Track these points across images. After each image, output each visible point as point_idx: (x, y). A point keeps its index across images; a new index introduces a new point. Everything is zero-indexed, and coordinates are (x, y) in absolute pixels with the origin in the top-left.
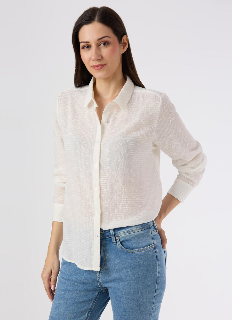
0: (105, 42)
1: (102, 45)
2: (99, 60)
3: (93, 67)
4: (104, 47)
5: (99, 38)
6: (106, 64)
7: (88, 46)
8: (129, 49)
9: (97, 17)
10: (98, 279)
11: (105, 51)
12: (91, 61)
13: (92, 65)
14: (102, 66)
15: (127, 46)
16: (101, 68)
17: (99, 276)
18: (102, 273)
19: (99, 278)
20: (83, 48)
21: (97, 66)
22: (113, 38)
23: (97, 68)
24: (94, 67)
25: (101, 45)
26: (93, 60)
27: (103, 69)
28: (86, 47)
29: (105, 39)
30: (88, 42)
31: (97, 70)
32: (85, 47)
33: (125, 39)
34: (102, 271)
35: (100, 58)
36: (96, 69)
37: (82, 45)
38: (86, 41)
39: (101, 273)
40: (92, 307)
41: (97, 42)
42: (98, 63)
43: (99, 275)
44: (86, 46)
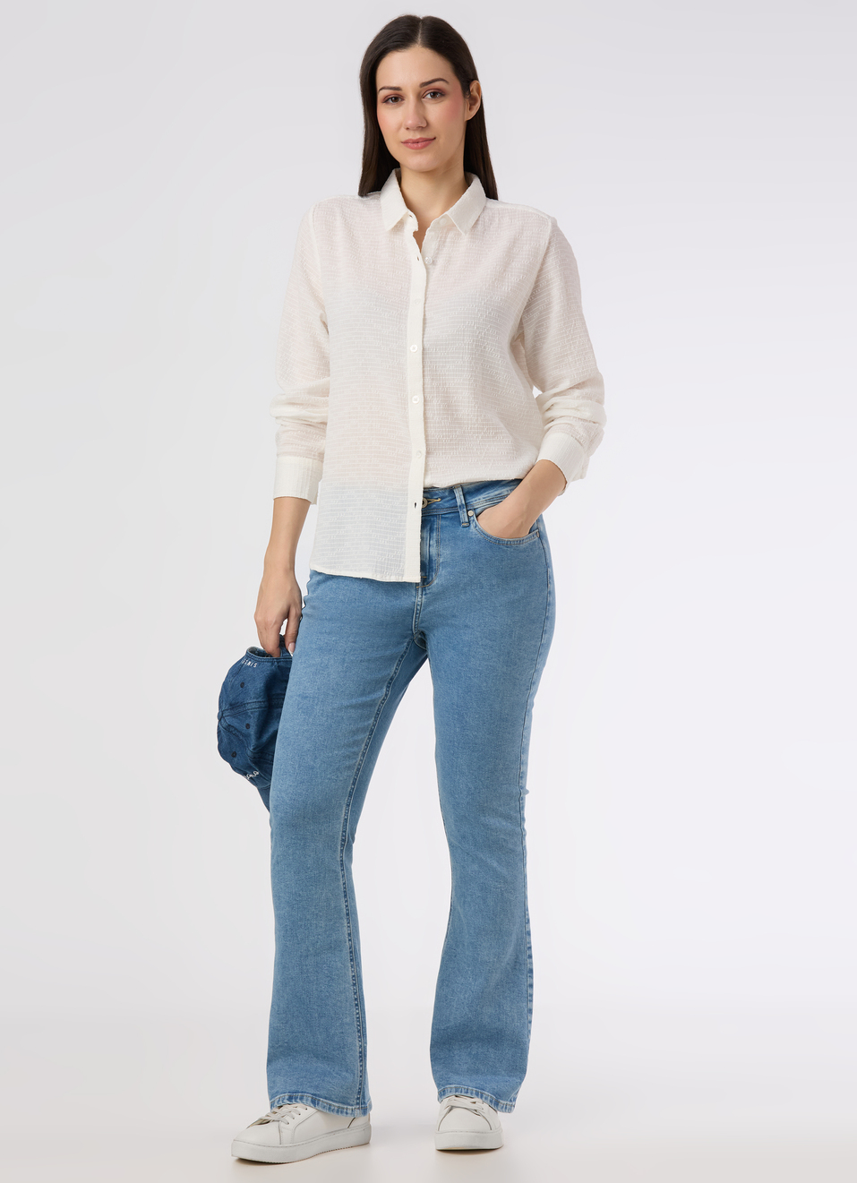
0: (436, 91)
1: (429, 96)
2: (421, 129)
3: (406, 143)
4: (433, 101)
5: (424, 81)
6: (434, 138)
7: (396, 98)
8: (481, 112)
9: (419, 36)
10: (417, 610)
11: (435, 111)
12: (403, 130)
13: (403, 140)
14: (426, 143)
15: (478, 105)
16: (423, 147)
17: (420, 603)
18: (429, 595)
20: (386, 100)
21: (417, 142)
22: (453, 85)
23: (415, 145)
25: (425, 95)
26: (408, 129)
27: (428, 148)
29: (438, 85)
30: (398, 89)
31: (413, 151)
32: (388, 98)
33: (475, 90)
34: (428, 592)
35: (424, 125)
36: (412, 148)
37: (382, 94)
38: (394, 85)
39: (426, 594)
40: (395, 673)
41: (419, 89)
42: (418, 136)
43: (419, 600)
44: (392, 98)
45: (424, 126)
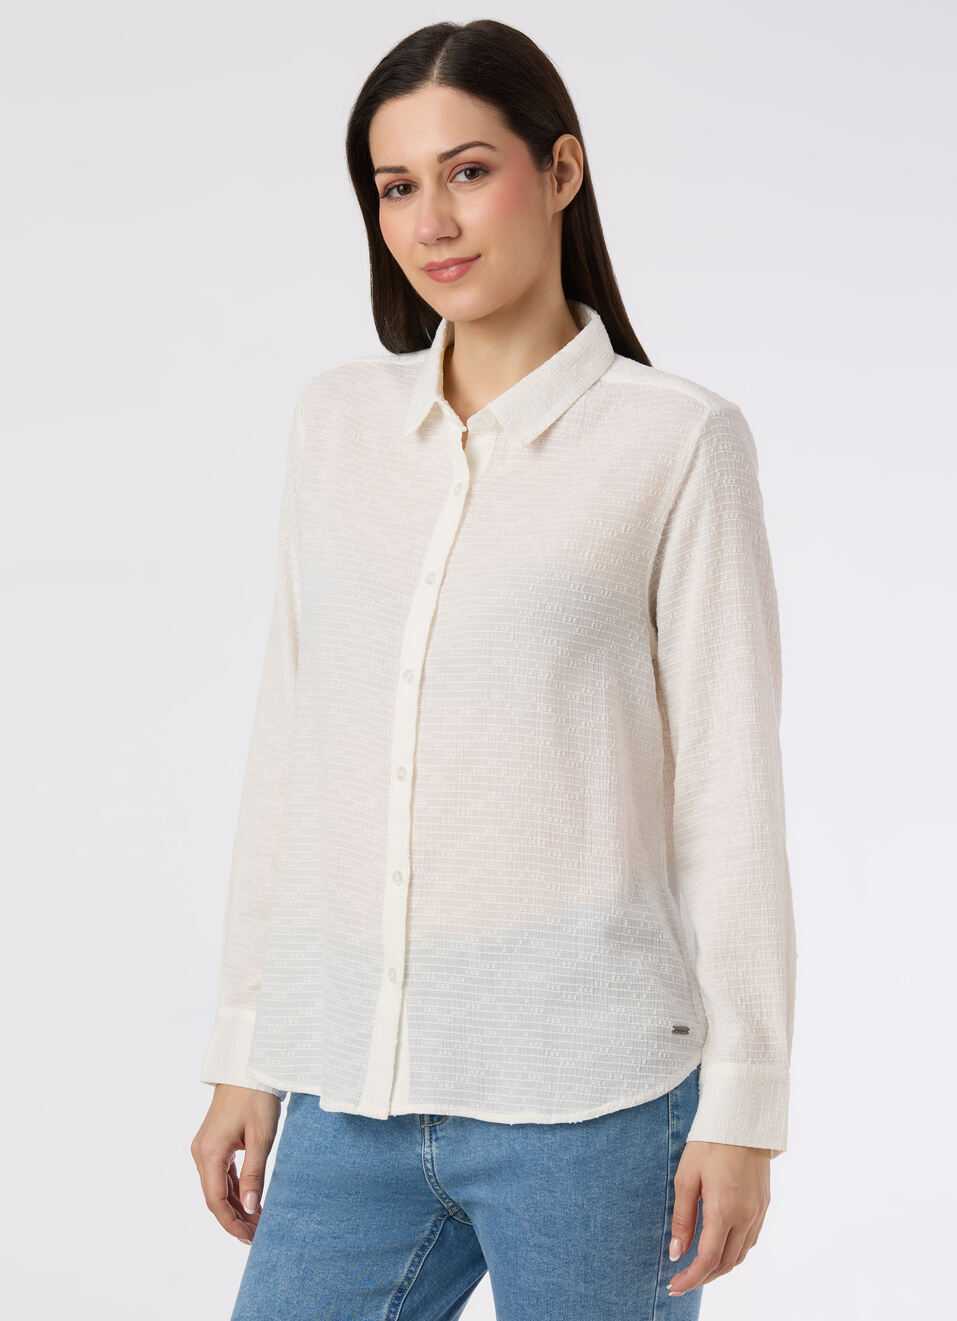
0: (477, 166)
1: (462, 177)
2: (448, 240)
4: (469, 186)
5: (444, 151)
6: (479, 256)
7: (407, 185)
9: (437, 63)
10: (427, 1169)
11: (475, 206)
12: (420, 247)
13: (424, 264)
14: (464, 266)
15: (578, 179)
16: (460, 275)
17: (429, 1157)
18: (442, 1142)
19: (429, 1166)
20: (387, 193)
21: (446, 266)
22: (511, 150)
23: (444, 273)
24: (430, 270)
25: (455, 176)
26: (425, 244)
27: (465, 277)
28: (401, 187)
29: (470, 154)
30: (401, 170)
31: (445, 284)
32: (394, 188)
33: (568, 153)
34: (440, 1135)
35: (452, 232)
36: (441, 279)
37: (381, 180)
39: (437, 1139)
40: (408, 1279)
41: (438, 167)
42: (444, 255)
43: (427, 1150)
44: (398, 186)
45: (451, 235)
